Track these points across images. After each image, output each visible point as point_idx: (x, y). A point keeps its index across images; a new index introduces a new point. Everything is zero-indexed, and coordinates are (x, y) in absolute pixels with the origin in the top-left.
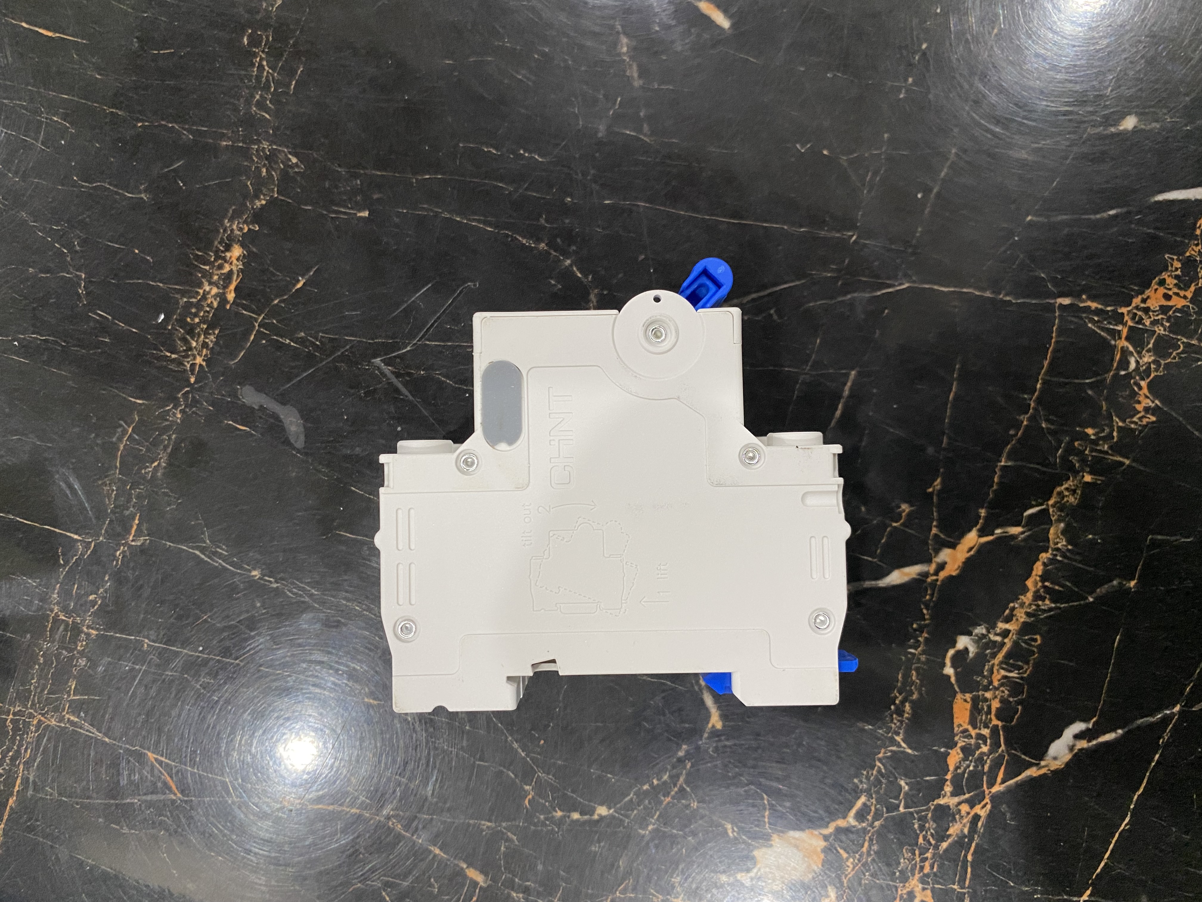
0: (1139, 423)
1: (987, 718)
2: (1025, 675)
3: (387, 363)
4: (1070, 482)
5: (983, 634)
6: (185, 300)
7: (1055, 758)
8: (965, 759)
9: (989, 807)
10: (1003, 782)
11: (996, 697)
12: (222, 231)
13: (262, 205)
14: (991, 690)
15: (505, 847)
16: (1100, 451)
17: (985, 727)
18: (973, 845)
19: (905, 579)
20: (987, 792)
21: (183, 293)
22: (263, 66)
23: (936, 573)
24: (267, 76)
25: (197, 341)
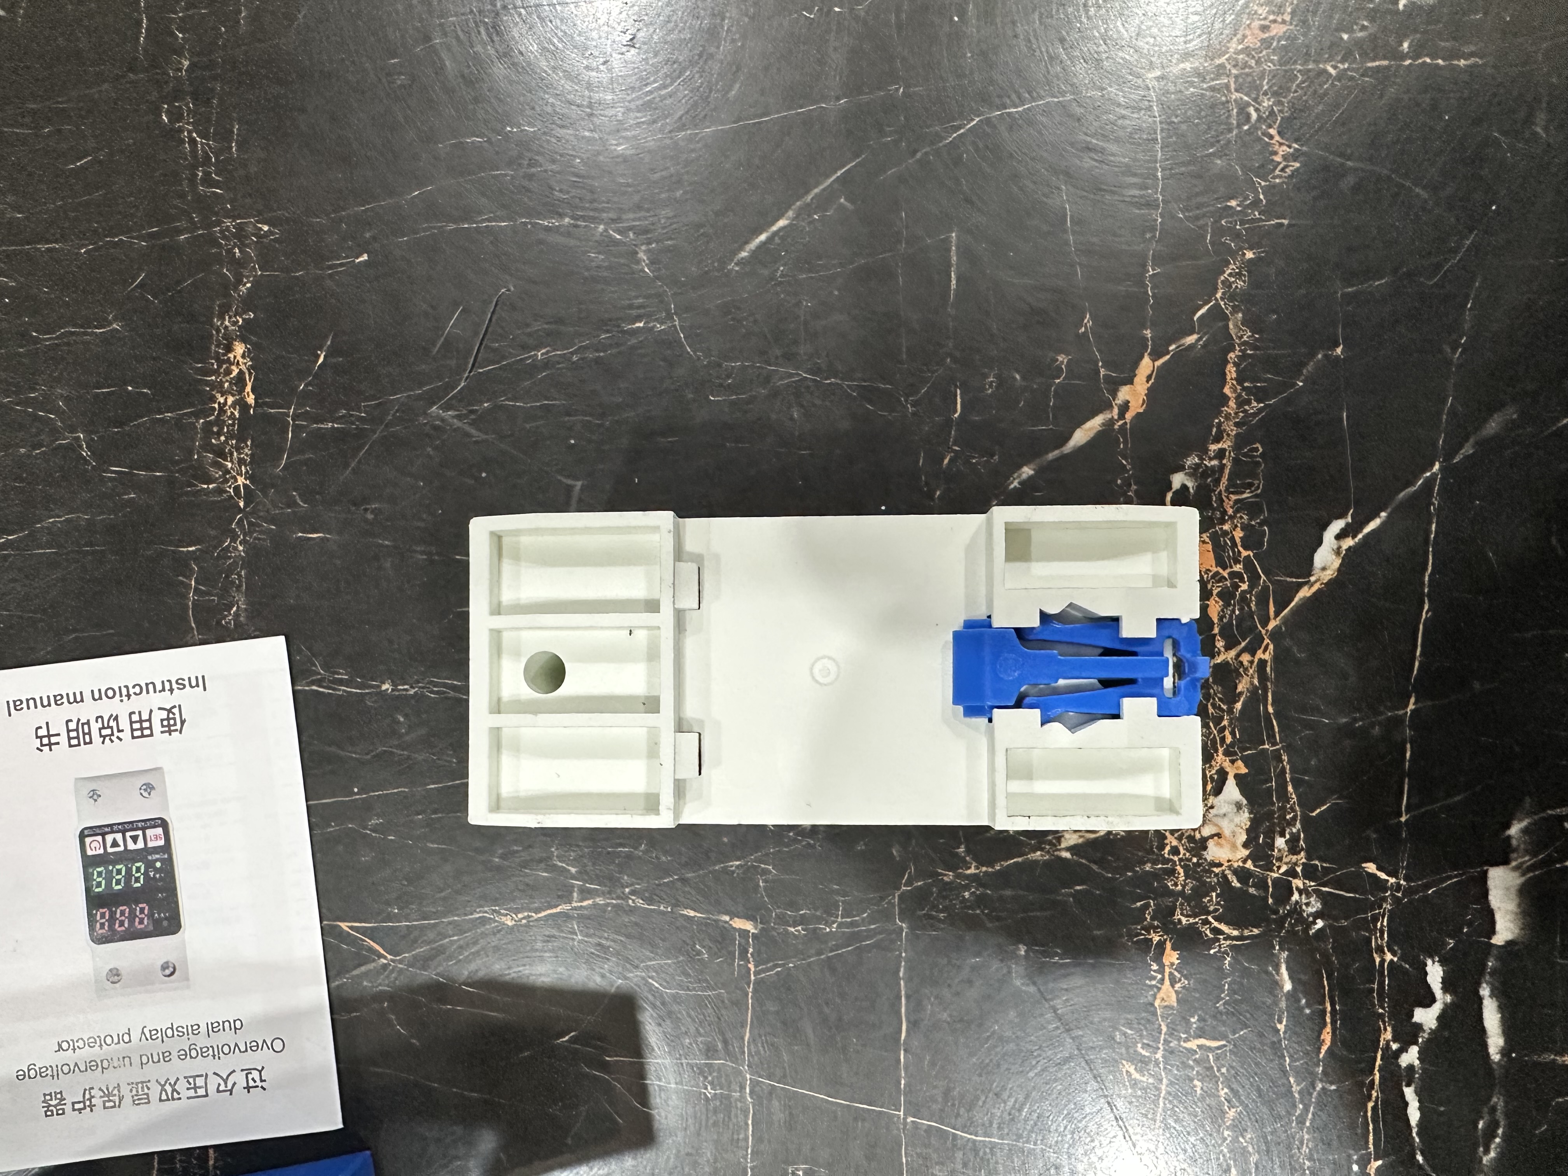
0: (1284, 175)
1: (1234, 552)
2: (1259, 491)
3: (447, 407)
4: (1231, 267)
5: (1196, 464)
6: (202, 421)
7: (1324, 569)
8: (1227, 604)
9: (1271, 647)
10: (1277, 614)
11: (1236, 526)
12: (214, 332)
13: (247, 289)
14: (1228, 520)
15: (765, 881)
16: (1253, 221)
17: (1235, 564)
18: (1270, 695)
19: (1091, 434)
20: (1263, 632)
21: (197, 415)
22: (195, 139)
23: (1122, 415)
24: (203, 147)
25: (231, 461)
